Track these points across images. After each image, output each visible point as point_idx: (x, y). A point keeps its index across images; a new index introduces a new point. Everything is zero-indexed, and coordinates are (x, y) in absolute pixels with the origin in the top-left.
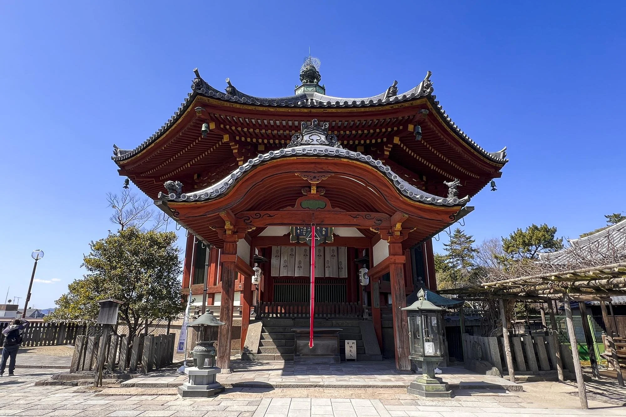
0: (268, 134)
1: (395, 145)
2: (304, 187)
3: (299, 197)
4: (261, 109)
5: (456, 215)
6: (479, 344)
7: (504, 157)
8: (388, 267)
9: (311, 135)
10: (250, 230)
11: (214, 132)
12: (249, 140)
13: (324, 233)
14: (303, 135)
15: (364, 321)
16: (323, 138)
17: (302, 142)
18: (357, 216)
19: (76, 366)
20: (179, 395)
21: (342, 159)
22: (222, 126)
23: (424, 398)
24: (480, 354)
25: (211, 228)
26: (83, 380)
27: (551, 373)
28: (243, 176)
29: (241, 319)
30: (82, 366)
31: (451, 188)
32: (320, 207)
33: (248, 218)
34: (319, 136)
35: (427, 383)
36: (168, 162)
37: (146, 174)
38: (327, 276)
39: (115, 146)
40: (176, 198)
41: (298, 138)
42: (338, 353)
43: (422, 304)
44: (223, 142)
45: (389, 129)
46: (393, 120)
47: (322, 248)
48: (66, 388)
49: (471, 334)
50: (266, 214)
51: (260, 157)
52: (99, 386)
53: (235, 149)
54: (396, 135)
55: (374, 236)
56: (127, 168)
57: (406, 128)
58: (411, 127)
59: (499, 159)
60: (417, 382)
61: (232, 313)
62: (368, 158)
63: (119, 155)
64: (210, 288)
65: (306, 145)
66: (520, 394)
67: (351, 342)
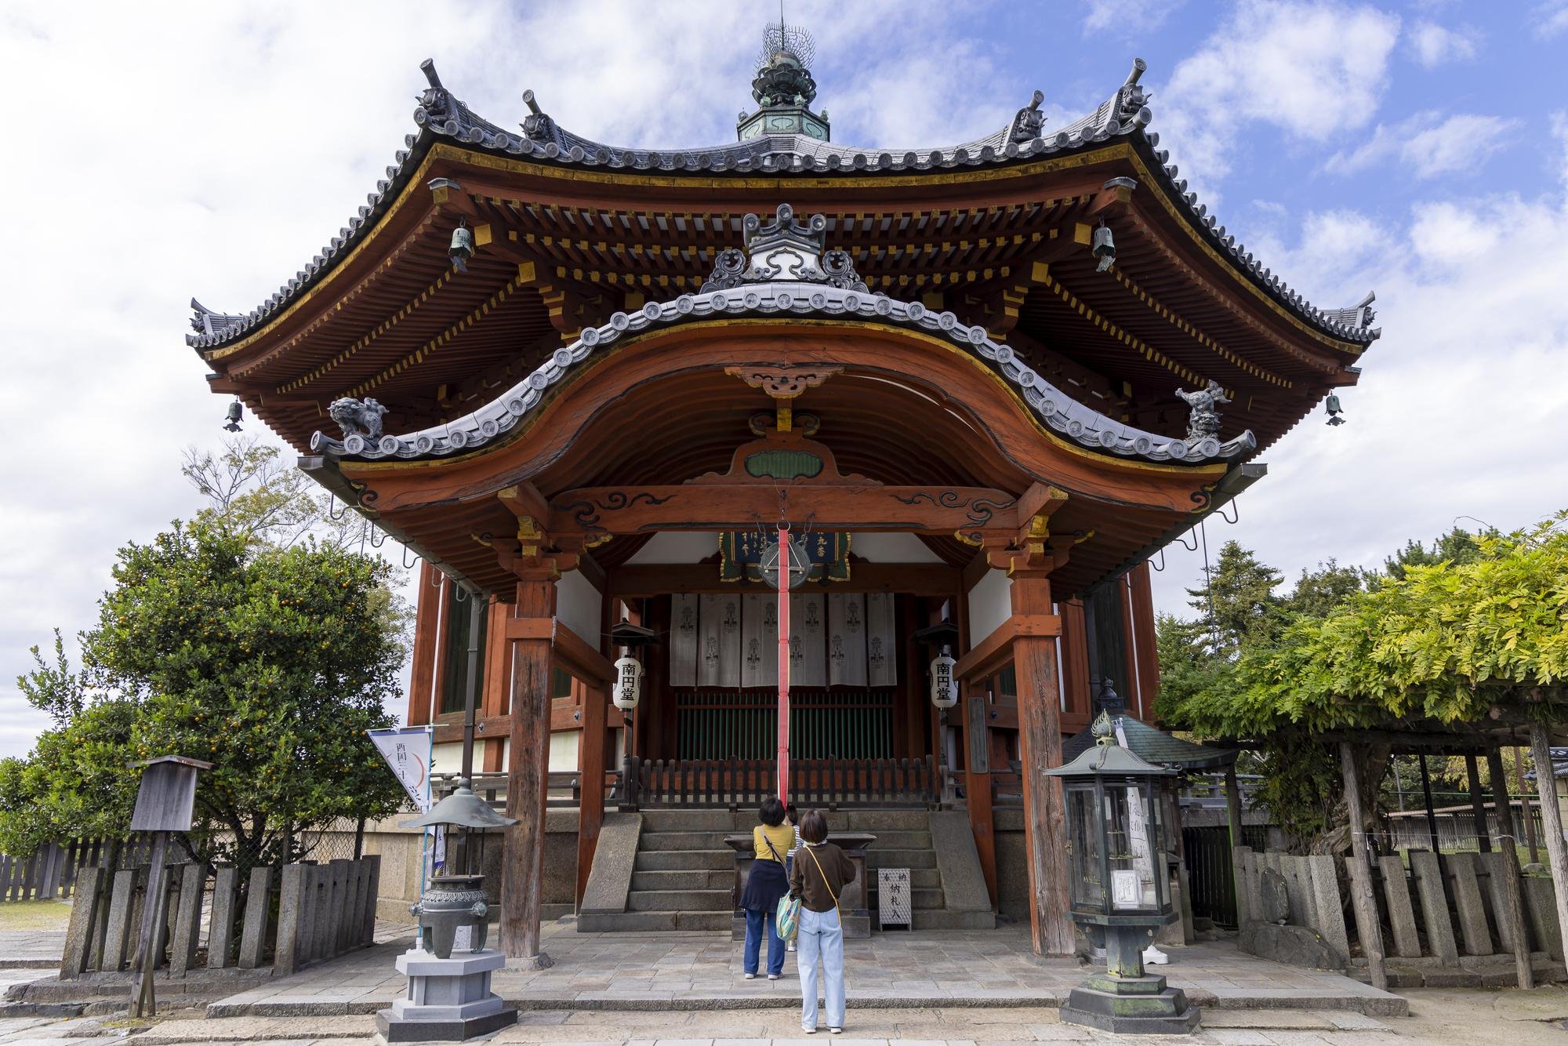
0: (652, 257)
1: (1037, 289)
2: (755, 412)
3: (740, 443)
4: (628, 180)
5: (1211, 489)
6: (1281, 878)
7: (1366, 323)
8: (1008, 648)
9: (772, 252)
10: (595, 545)
11: (490, 254)
12: (595, 277)
13: (821, 552)
14: (751, 252)
15: (944, 812)
16: (810, 261)
17: (744, 276)
18: (916, 499)
19: (77, 960)
20: (379, 1037)
21: (868, 326)
22: (513, 236)
23: (1111, 1035)
24: (1281, 909)
25: (475, 538)
26: (99, 999)
27: (1495, 963)
28: (568, 377)
29: (578, 809)
30: (97, 957)
31: (1197, 410)
32: (805, 472)
33: (587, 510)
34: (797, 256)
35: (1120, 992)
36: (357, 347)
37: (292, 387)
38: (835, 681)
39: (194, 304)
40: (365, 449)
41: (734, 263)
42: (863, 907)
43: (1104, 756)
44: (518, 285)
45: (1018, 240)
46: (1027, 209)
47: (818, 599)
48: (45, 1025)
49: (1260, 847)
50: (640, 496)
51: (617, 322)
52: (145, 1014)
53: (555, 305)
54: (1040, 259)
55: (971, 558)
56: (234, 371)
57: (1067, 233)
58: (1082, 235)
59: (1351, 329)
60: (1090, 987)
61: (545, 796)
62: (947, 320)
63: (210, 331)
64: (490, 724)
65: (758, 282)
66: (1402, 1024)
67: (894, 873)
